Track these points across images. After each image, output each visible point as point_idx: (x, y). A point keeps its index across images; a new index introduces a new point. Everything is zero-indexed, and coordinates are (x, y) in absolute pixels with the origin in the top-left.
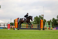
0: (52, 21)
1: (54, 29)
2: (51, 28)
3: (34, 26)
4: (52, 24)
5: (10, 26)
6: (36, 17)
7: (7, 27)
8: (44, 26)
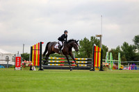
0: (121, 49)
1: (127, 70)
2: (120, 66)
3: (78, 60)
4: (121, 57)
5: (20, 61)
6: (83, 39)
7: (13, 63)
8: (101, 61)
